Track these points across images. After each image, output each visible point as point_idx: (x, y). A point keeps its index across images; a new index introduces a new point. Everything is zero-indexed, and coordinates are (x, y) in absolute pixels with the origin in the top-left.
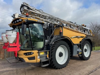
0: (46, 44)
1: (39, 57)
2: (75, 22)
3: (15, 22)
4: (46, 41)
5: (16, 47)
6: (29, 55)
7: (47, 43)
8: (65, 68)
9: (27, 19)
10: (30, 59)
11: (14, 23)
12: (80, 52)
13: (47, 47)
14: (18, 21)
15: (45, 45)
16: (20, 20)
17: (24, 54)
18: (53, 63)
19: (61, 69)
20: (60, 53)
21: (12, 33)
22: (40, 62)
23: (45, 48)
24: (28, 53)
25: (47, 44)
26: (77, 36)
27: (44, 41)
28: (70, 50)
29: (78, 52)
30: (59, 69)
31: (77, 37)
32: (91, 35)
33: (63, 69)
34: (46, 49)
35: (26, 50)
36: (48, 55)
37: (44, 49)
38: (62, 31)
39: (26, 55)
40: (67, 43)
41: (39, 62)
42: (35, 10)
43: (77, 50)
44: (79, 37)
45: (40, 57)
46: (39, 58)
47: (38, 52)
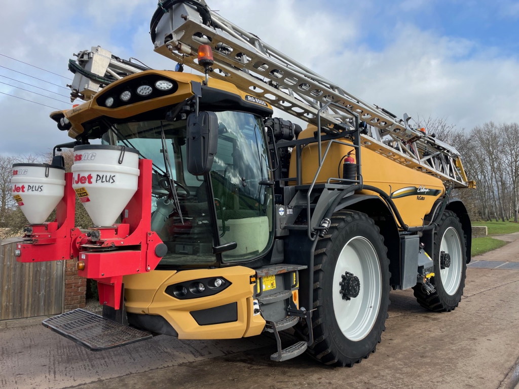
0: (279, 232)
1: (257, 307)
2: (405, 115)
3: (126, 96)
4: (282, 213)
5: (136, 247)
6: (199, 294)
7: (284, 225)
8: (371, 357)
9: (205, 83)
10: (202, 317)
11: (110, 101)
12: (430, 270)
13: (285, 245)
14: (144, 90)
15: (276, 238)
16: (163, 85)
17: (170, 290)
18: (324, 337)
19: (355, 367)
20: (343, 277)
21: (120, 162)
22: (264, 333)
23: (279, 252)
24: (195, 283)
25: (285, 228)
26: (416, 189)
27: (270, 211)
28: (387, 262)
29: (420, 269)
30: (349, 366)
31: (415, 192)
32: (463, 183)
33: (364, 362)
34: (281, 257)
35: (179, 268)
36: (297, 291)
37: (273, 259)
38: (353, 156)
39: (182, 296)
40: (376, 223)
41: (259, 332)
42: (234, 29)
43: (416, 260)
44: (423, 193)
45: (261, 305)
46: (256, 311)
47: (256, 276)
